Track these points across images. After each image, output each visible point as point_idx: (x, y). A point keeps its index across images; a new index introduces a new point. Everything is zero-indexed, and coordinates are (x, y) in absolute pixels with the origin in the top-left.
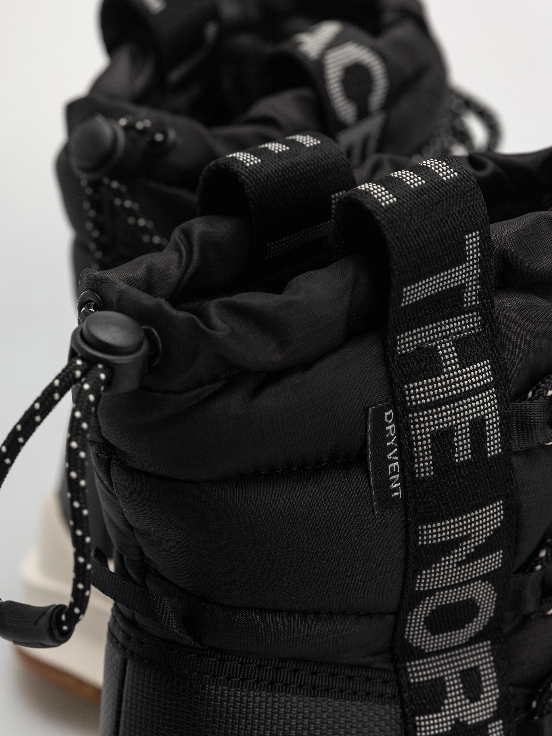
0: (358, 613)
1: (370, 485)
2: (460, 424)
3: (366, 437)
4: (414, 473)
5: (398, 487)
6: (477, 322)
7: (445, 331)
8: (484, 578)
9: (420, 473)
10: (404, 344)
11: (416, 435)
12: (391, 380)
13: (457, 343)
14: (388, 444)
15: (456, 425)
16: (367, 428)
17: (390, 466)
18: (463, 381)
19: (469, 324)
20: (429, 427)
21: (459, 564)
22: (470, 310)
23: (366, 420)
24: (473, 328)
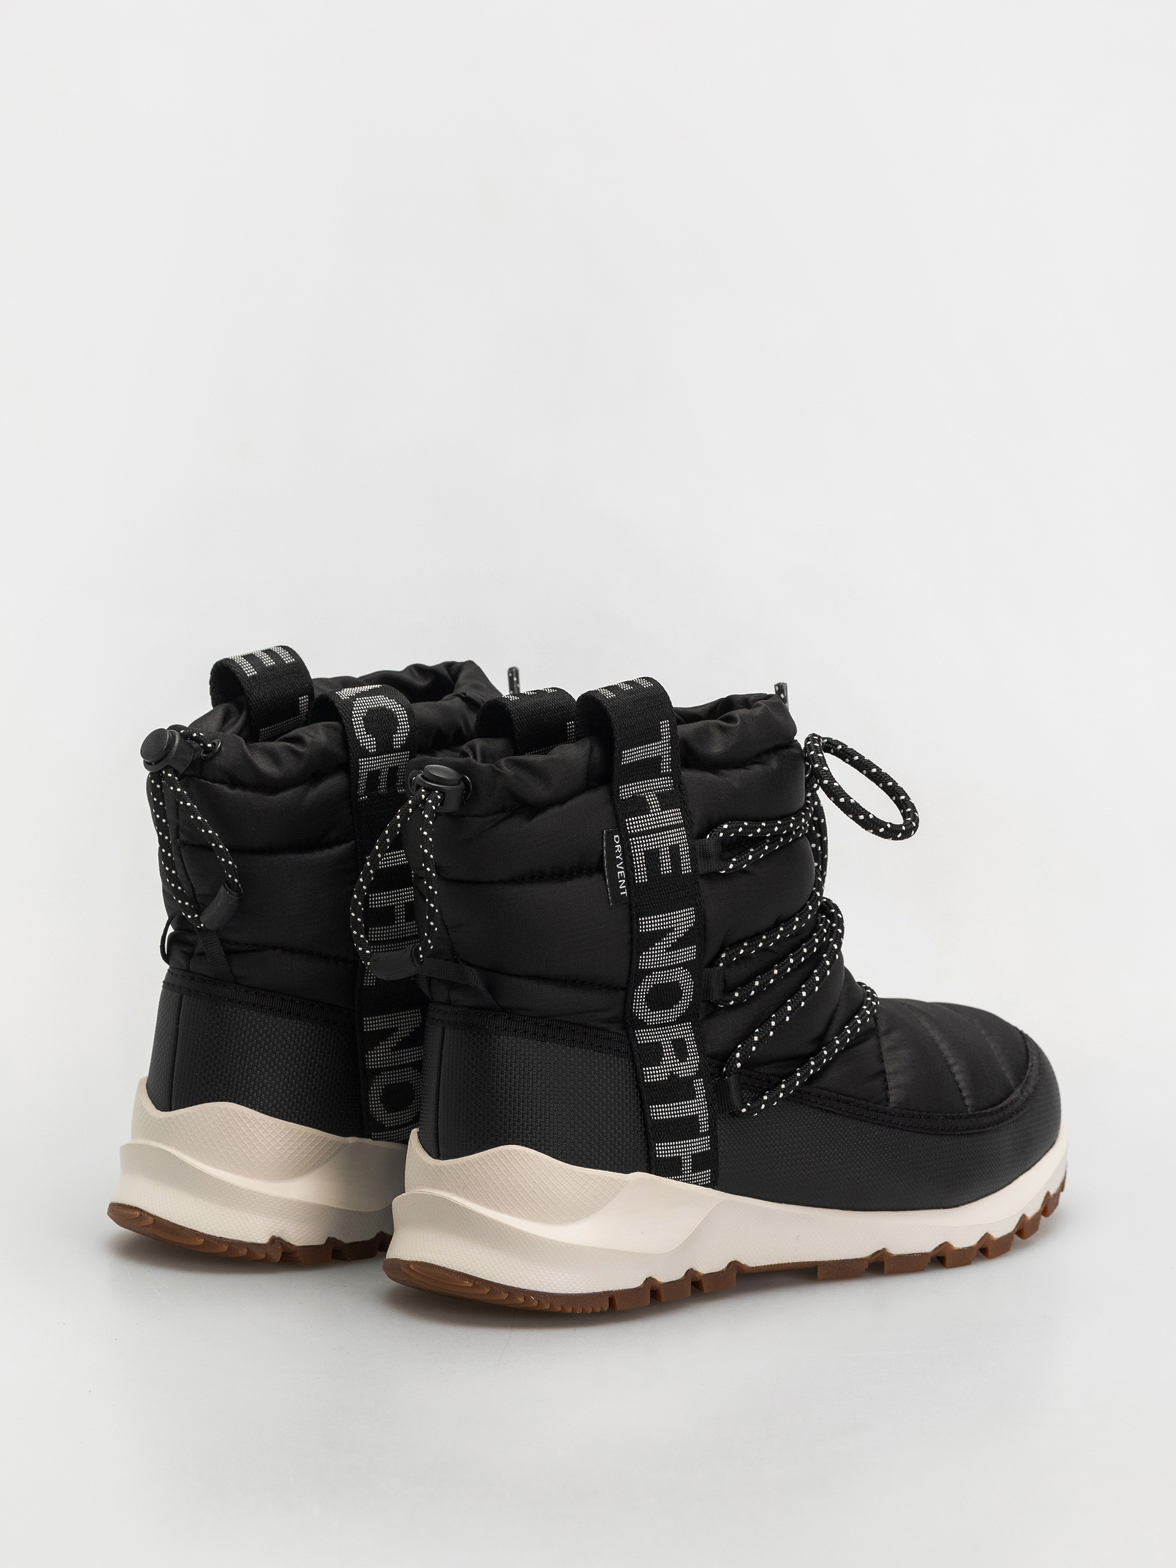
0: (601, 985)
1: (607, 885)
2: (663, 847)
3: (603, 850)
4: (635, 880)
5: (624, 888)
6: (671, 783)
7: (650, 787)
8: (685, 965)
9: (638, 880)
10: (624, 792)
11: (635, 853)
12: (617, 817)
13: (658, 795)
14: (617, 857)
15: (661, 848)
16: (603, 844)
17: (619, 873)
18: (663, 819)
19: (665, 784)
20: (643, 847)
21: (668, 950)
22: (666, 775)
23: (603, 838)
24: (668, 787)
